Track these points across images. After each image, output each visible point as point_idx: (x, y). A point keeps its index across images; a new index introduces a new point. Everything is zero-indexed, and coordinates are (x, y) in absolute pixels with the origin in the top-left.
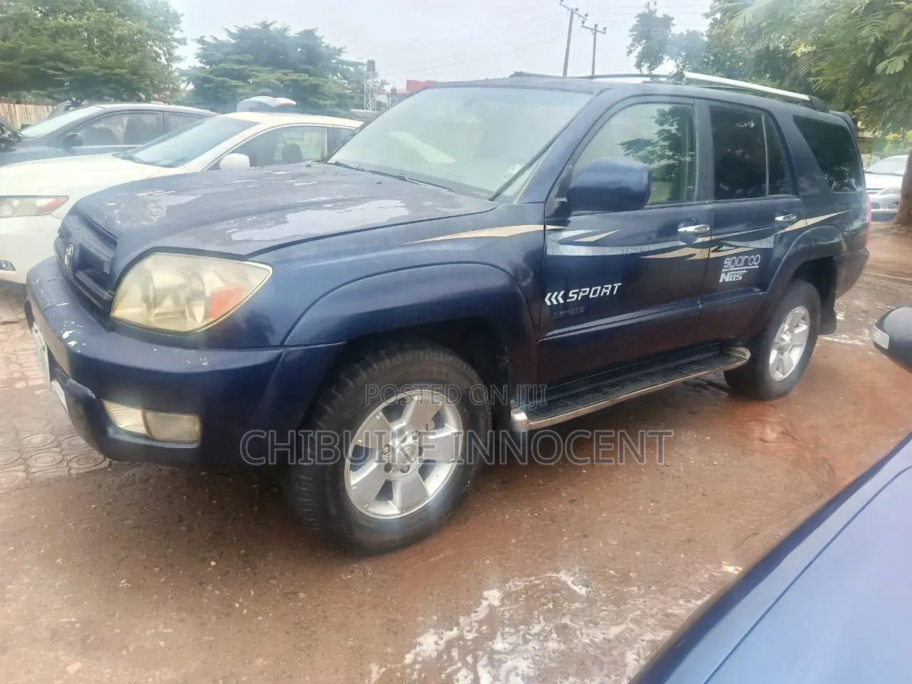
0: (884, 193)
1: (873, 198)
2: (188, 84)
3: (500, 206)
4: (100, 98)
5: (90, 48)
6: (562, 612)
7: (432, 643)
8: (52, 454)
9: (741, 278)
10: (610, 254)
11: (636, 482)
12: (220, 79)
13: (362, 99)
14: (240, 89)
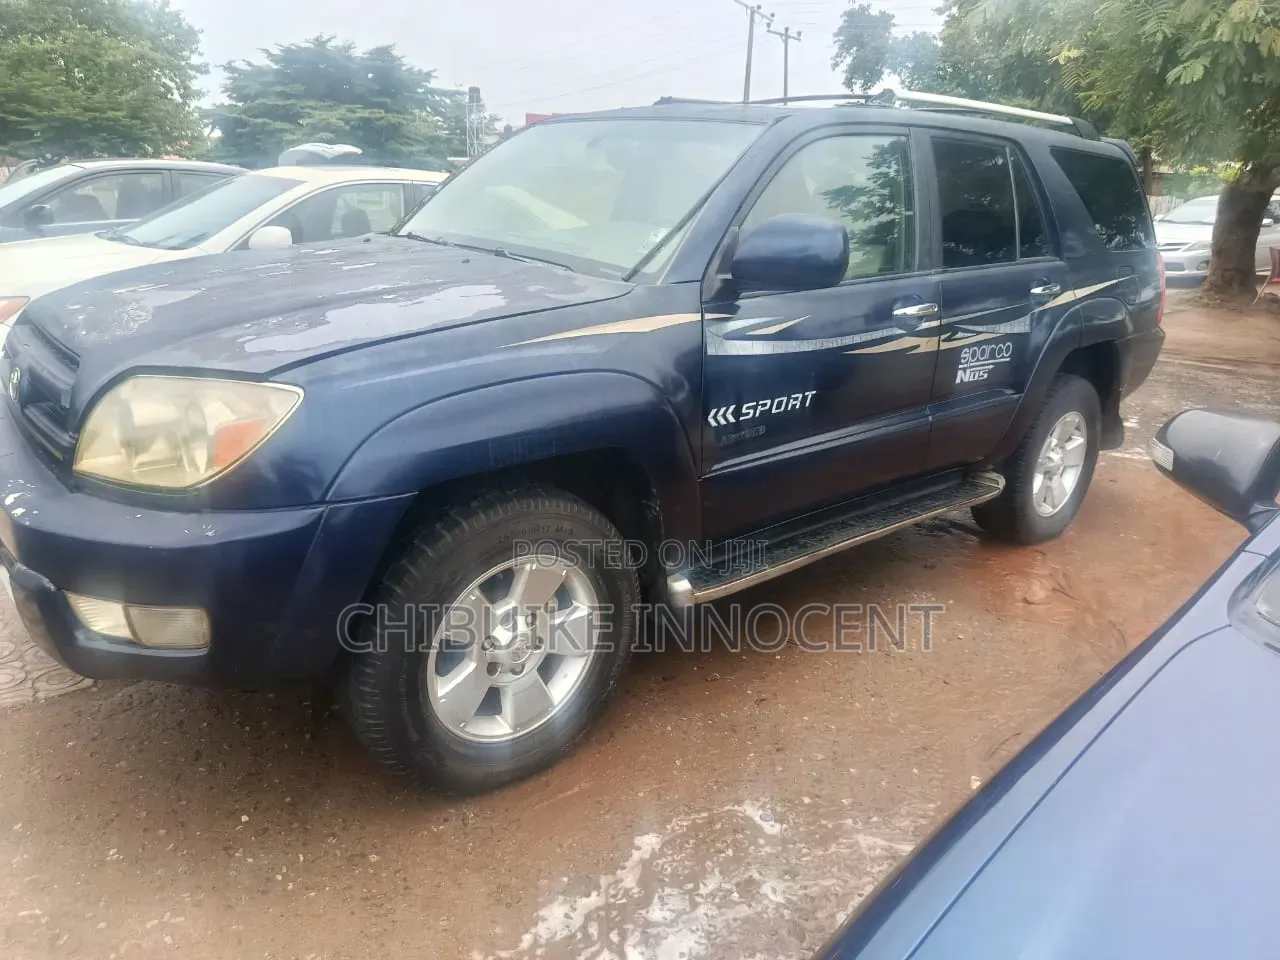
0: (1188, 250)
1: (1167, 256)
2: (212, 130)
3: (638, 289)
4: (87, 154)
5: (70, 83)
6: (746, 861)
7: (562, 916)
8: (9, 671)
9: (986, 376)
10: (797, 350)
11: (851, 669)
12: (259, 120)
13: (464, 143)
14: (288, 134)
